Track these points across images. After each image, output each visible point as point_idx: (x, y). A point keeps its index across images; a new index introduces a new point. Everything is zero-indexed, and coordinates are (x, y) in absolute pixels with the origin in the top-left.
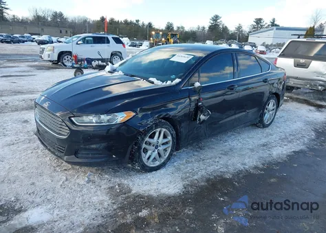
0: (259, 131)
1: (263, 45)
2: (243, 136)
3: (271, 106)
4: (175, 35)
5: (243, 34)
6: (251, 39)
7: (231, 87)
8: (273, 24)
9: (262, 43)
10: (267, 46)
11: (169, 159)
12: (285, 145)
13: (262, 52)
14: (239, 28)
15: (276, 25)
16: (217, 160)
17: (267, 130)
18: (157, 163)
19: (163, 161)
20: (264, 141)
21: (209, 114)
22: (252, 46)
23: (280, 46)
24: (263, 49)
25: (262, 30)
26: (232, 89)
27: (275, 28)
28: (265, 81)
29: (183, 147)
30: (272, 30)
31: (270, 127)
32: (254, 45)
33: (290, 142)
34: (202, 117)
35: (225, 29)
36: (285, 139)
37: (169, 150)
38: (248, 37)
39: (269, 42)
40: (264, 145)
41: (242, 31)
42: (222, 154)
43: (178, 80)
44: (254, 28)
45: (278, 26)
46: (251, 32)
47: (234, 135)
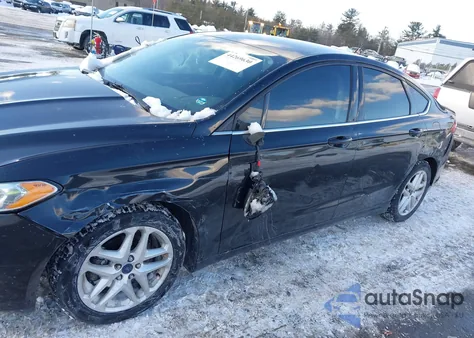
0: (386, 228)
1: (417, 63)
2: (351, 238)
3: (417, 182)
4: (284, 30)
5: (388, 43)
6: (399, 53)
7: (337, 138)
8: (437, 34)
9: (415, 61)
10: (422, 67)
11: (161, 293)
12: (435, 273)
13: (414, 75)
14: (384, 33)
15: (441, 36)
16: (279, 300)
17: (401, 229)
18: (127, 304)
19: (143, 298)
20: (391, 256)
21: (271, 200)
22: (400, 63)
23: (443, 68)
24: (416, 69)
25: (419, 40)
26: (339, 146)
27: (438, 40)
28: (414, 132)
29: (204, 264)
30: (435, 42)
31: (407, 222)
32: (402, 62)
33: (445, 265)
34: (256, 205)
35: (363, 33)
36: (437, 258)
37: (165, 274)
38: (396, 48)
39: (426, 60)
40: (389, 268)
41: (388, 38)
42: (295, 282)
43: (208, 112)
44: (408, 36)
45: (444, 37)
46: (400, 41)
47: (333, 233)
